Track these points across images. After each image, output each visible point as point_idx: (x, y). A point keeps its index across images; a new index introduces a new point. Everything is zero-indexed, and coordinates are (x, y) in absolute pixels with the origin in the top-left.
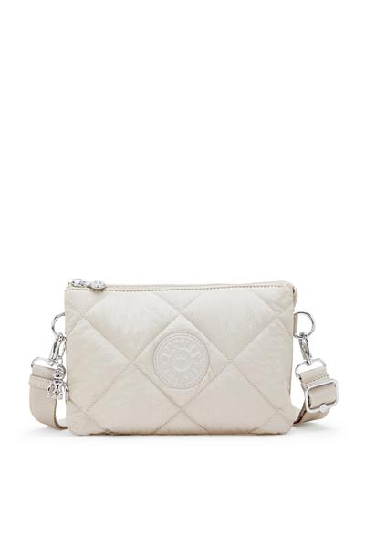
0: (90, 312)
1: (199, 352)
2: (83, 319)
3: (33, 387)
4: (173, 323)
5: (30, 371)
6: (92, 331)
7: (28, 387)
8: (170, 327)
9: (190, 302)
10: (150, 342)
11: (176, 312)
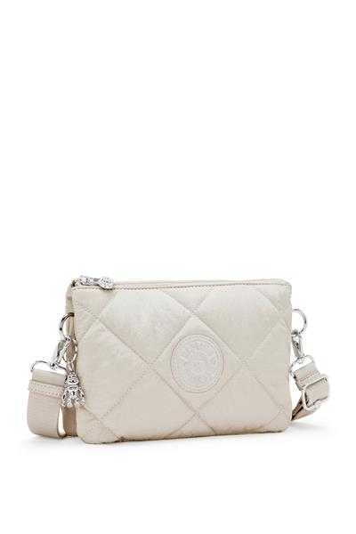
0: (104, 313)
1: (214, 355)
2: (97, 321)
3: (33, 393)
4: (188, 324)
5: (30, 376)
6: (108, 333)
7: (27, 393)
8: (185, 328)
9: (201, 301)
10: (168, 345)
11: (188, 311)
